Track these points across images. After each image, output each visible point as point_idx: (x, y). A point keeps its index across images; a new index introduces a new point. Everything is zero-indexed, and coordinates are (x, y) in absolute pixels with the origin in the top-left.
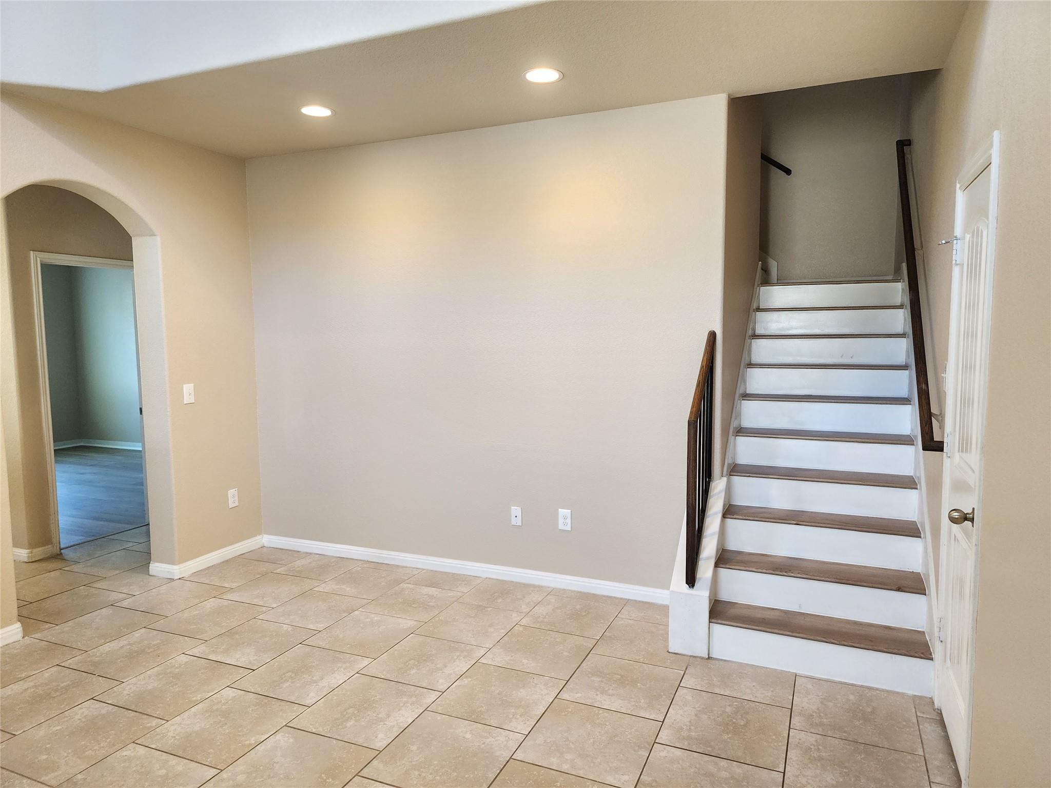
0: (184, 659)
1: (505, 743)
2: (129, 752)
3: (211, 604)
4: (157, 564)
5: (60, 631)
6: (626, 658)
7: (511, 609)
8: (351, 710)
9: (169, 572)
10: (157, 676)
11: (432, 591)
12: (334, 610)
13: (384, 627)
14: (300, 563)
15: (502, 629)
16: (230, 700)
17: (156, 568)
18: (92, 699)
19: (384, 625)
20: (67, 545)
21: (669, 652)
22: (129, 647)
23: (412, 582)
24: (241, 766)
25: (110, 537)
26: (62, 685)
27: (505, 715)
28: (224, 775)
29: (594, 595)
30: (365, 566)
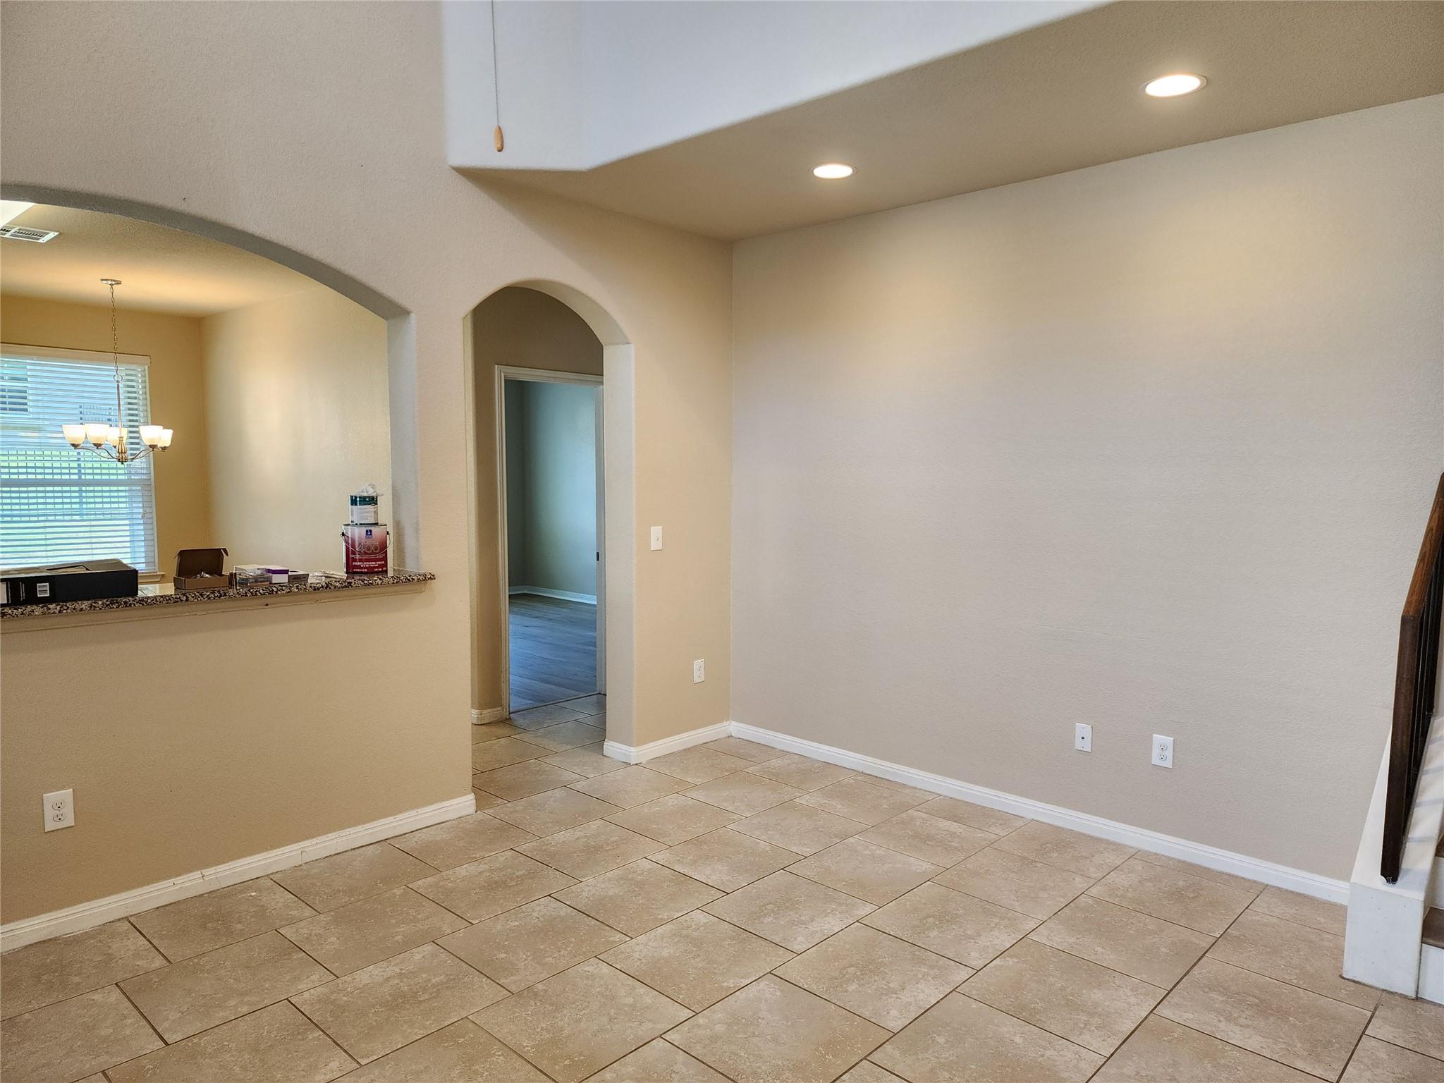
0: (646, 865)
1: (1076, 1062)
2: (592, 967)
3: (672, 801)
4: (612, 743)
5: (512, 809)
6: (1267, 973)
7: (1073, 870)
8: (851, 970)
9: (624, 754)
10: (617, 880)
11: (954, 827)
12: (822, 831)
13: (891, 866)
14: (776, 763)
15: (1061, 896)
16: (702, 926)
17: (612, 747)
18: (549, 895)
19: (890, 863)
20: (517, 709)
21: (1343, 978)
22: (585, 840)
23: (924, 810)
24: (718, 1013)
25: (561, 704)
26: (518, 874)
27: (1072, 1022)
28: (700, 1020)
29: (1208, 870)
30: (860, 778)
